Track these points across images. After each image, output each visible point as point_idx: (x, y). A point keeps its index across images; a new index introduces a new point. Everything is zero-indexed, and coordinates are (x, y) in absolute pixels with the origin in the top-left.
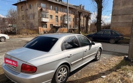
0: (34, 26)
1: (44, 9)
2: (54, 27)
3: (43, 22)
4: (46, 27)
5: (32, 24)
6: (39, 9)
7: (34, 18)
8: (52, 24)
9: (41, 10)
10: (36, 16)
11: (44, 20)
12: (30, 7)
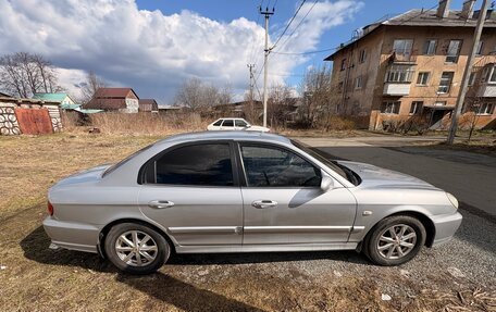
0: (359, 110)
1: (399, 57)
2: (427, 110)
3: (389, 97)
4: (396, 111)
5: (356, 104)
6: (385, 57)
7: (364, 87)
8: (420, 100)
9: (392, 59)
10: (372, 82)
11: (392, 89)
12: (361, 60)
